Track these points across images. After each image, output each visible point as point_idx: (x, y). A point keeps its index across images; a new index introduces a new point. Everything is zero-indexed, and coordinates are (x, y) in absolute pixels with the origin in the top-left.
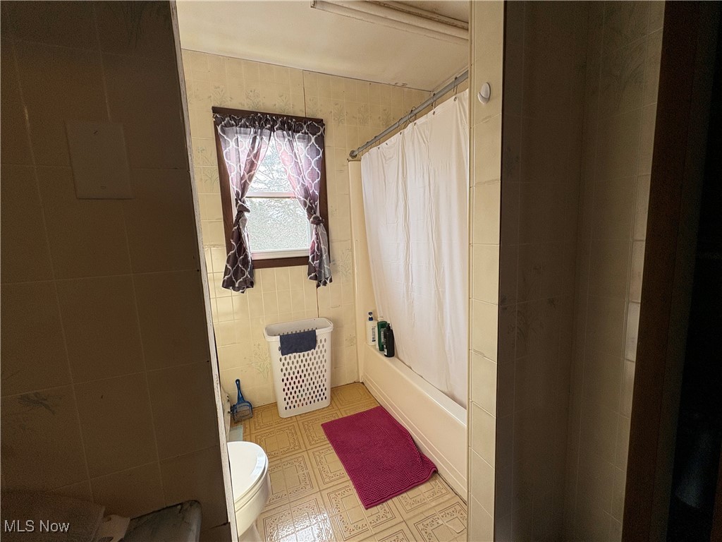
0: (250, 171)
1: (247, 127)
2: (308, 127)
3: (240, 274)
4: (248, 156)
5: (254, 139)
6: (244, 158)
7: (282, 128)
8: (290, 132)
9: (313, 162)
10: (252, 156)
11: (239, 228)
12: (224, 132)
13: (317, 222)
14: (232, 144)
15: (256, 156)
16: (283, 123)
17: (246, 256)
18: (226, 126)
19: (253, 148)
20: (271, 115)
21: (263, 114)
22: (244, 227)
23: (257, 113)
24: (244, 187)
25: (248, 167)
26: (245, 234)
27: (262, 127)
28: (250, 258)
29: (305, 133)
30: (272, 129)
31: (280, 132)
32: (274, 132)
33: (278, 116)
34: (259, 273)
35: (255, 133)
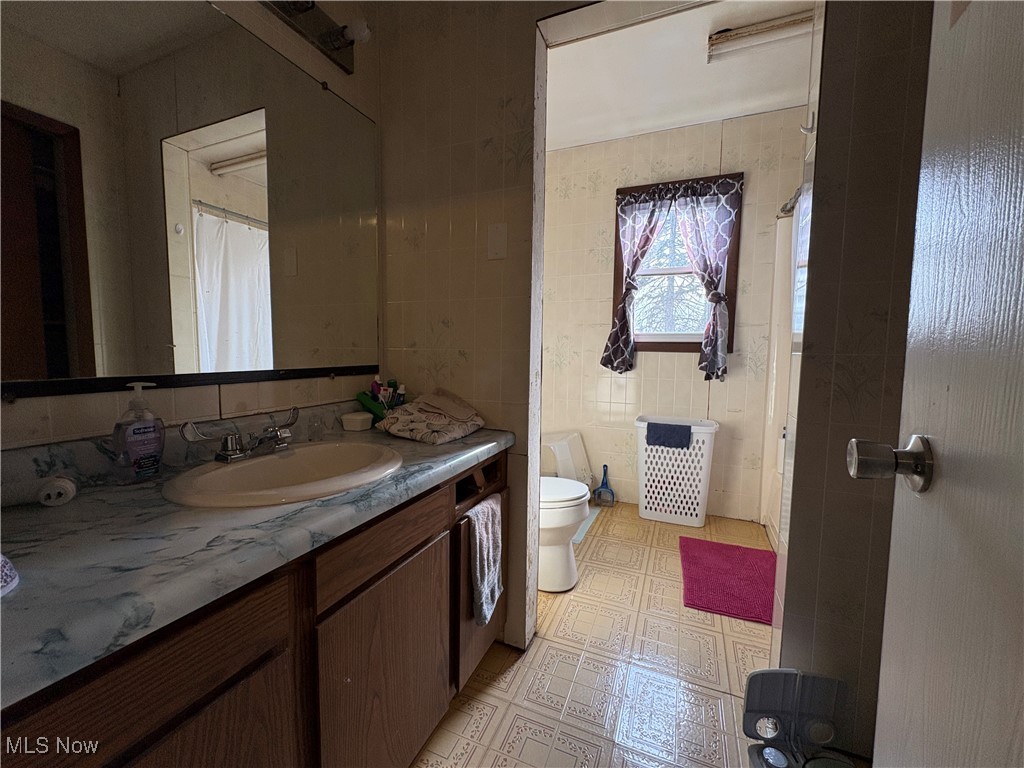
0: (644, 247)
1: (647, 201)
2: (718, 187)
3: (619, 354)
4: (645, 231)
5: (653, 212)
6: (639, 234)
7: (684, 195)
8: (694, 198)
9: (720, 228)
10: (648, 231)
11: (624, 306)
12: (623, 211)
13: (716, 299)
14: (629, 222)
15: (652, 231)
16: (686, 190)
17: (628, 336)
18: (626, 205)
19: (650, 222)
20: (673, 183)
21: (664, 184)
22: (629, 305)
23: (658, 185)
24: (635, 264)
25: (642, 243)
26: (630, 313)
27: (661, 199)
28: (632, 338)
29: (715, 194)
30: (673, 198)
31: (682, 200)
32: (676, 200)
33: (681, 183)
34: (641, 356)
35: (654, 205)
